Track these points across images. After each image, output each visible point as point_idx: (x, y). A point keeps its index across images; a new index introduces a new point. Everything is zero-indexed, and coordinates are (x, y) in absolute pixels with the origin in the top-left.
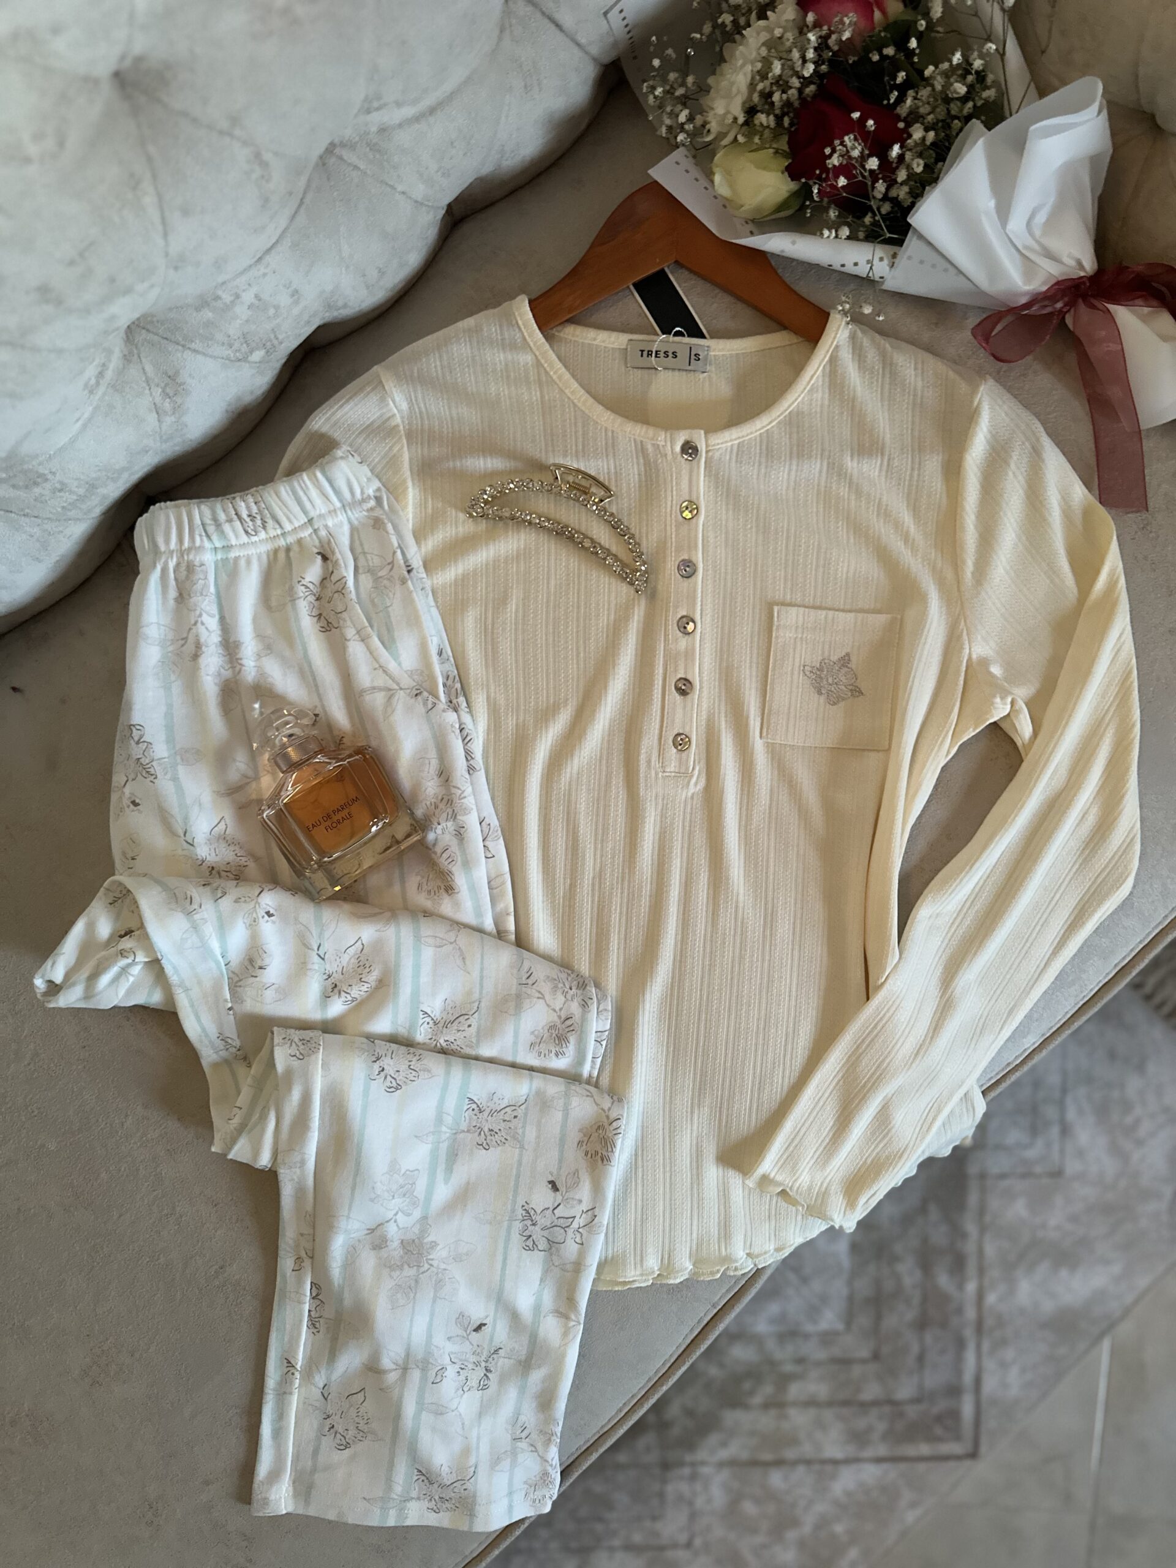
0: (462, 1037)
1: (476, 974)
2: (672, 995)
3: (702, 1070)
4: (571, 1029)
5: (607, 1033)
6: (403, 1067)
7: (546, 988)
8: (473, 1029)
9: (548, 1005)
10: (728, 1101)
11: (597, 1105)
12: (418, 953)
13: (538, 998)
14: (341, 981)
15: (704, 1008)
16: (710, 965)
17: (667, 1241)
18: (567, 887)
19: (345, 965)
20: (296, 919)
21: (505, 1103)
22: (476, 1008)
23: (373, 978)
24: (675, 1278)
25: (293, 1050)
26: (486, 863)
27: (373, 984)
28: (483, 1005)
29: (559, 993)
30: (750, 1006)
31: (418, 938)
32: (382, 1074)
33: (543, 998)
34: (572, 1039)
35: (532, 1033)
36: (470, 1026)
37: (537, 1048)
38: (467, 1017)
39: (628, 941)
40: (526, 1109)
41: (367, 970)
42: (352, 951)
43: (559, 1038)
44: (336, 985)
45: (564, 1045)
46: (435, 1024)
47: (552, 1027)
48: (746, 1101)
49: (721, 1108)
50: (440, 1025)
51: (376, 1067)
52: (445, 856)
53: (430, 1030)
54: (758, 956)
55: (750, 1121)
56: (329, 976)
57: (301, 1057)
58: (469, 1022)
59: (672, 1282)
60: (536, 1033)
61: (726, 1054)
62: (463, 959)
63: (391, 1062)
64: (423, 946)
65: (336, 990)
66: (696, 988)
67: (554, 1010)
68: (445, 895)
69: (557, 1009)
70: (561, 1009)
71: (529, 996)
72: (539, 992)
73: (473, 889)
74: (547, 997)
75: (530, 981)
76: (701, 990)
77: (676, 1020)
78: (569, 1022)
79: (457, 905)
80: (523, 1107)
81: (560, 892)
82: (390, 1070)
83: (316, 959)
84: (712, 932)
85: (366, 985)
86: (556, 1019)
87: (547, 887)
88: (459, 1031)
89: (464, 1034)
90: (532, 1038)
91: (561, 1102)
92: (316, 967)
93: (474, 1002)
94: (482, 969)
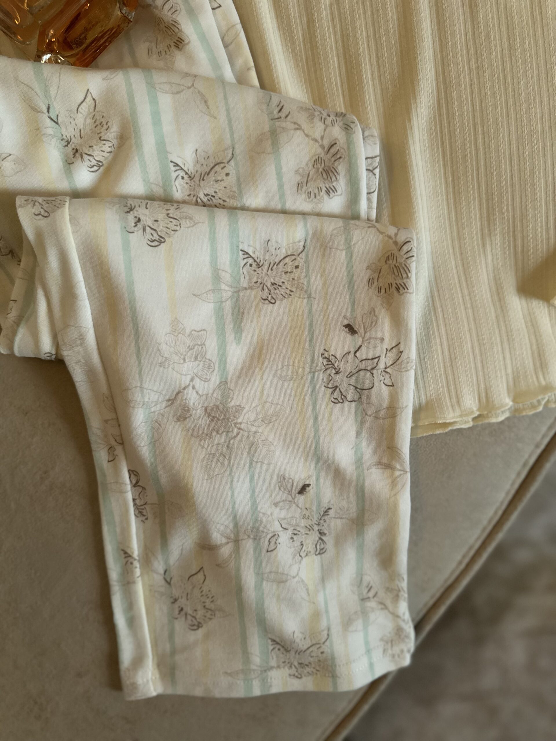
0: (222, 187)
1: (223, 117)
2: (440, 115)
3: (487, 193)
4: (337, 157)
5: (378, 159)
6: (161, 216)
7: (302, 119)
8: (232, 179)
9: (307, 136)
10: (521, 221)
11: (382, 233)
12: (154, 101)
13: (295, 129)
14: (81, 145)
15: (478, 120)
16: (477, 68)
17: (481, 378)
18: (305, 27)
19: (81, 127)
20: (16, 79)
21: (282, 253)
22: (230, 155)
23: (112, 134)
24: (497, 416)
25: (37, 209)
26: (214, 15)
27: (115, 142)
28: (237, 151)
29: (317, 120)
30: (530, 104)
31: (151, 85)
32: (140, 225)
33: (300, 128)
34: (341, 168)
35: (297, 172)
36: (227, 175)
37: (305, 187)
38: (222, 165)
39: (382, 68)
40: (307, 256)
41: (105, 127)
42: (84, 108)
43: (326, 172)
44: (77, 151)
45: (334, 179)
46: (191, 178)
47: (317, 161)
48: (541, 217)
49: (514, 231)
50: (196, 179)
51: (131, 218)
52: (167, 7)
53: (186, 185)
54: (530, 43)
55: (548, 239)
56: (68, 142)
57: (46, 214)
58: (226, 171)
59: (494, 420)
60: (301, 171)
61: (511, 167)
62: (206, 102)
63: (146, 212)
64: (158, 92)
65: (78, 155)
66: (466, 99)
67: (315, 140)
68: (177, 52)
69: (318, 138)
70: (322, 138)
71: (284, 129)
72: (295, 123)
73: (204, 38)
74: (305, 126)
75: (283, 114)
76: (472, 100)
77: (450, 143)
78: (333, 150)
79: (191, 59)
80: (303, 255)
81: (299, 34)
82: (147, 220)
83: (49, 122)
84: (473, 28)
85: (108, 144)
86: (319, 151)
87: (284, 34)
88: (217, 181)
89: (224, 184)
90: (297, 178)
91: (342, 239)
92: (50, 131)
93: (226, 149)
94: (228, 111)
